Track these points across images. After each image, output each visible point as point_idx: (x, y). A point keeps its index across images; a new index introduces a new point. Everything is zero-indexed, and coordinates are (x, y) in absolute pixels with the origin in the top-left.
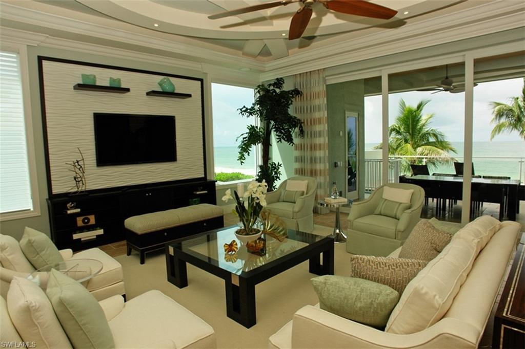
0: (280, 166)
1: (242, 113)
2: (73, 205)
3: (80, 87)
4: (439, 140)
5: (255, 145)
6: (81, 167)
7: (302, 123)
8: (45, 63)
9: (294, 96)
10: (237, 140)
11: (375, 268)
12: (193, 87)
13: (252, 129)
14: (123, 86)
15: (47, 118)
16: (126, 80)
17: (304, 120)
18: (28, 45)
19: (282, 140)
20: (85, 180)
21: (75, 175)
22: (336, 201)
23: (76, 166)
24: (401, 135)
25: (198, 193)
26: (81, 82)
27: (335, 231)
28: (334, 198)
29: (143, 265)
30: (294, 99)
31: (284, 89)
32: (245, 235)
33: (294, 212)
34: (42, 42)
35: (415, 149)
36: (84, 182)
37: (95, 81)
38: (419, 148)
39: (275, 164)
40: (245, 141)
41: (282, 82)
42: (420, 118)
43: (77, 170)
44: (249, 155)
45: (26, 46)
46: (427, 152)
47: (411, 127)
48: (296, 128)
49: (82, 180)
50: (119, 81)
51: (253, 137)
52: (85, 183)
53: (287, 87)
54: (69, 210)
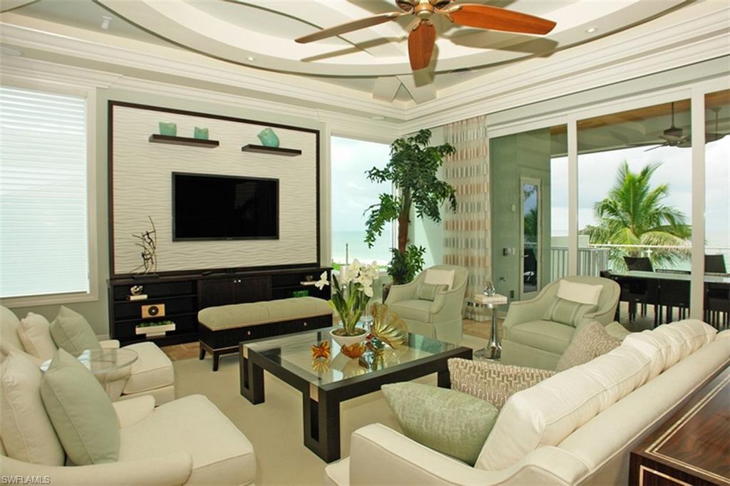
0: (423, 251)
1: (370, 176)
2: (138, 289)
3: (156, 138)
4: (676, 223)
5: (389, 221)
6: (152, 240)
7: (454, 191)
8: (115, 108)
9: (444, 154)
10: (364, 214)
11: (482, 378)
12: (305, 142)
13: (386, 199)
14: (211, 138)
15: (114, 177)
16: (215, 129)
17: (458, 187)
18: (97, 88)
19: (424, 214)
20: (156, 259)
21: (142, 250)
22: (490, 299)
23: (145, 240)
24: (617, 215)
25: (306, 284)
26: (158, 133)
27: (489, 344)
28: (488, 296)
29: (216, 372)
30: (444, 158)
31: (430, 146)
32: (344, 336)
33: (430, 314)
34: (114, 83)
35: (638, 235)
36: (154, 260)
37: (175, 131)
38: (643, 235)
39: (416, 249)
40: (376, 215)
41: (427, 135)
42: (645, 191)
43: (146, 245)
44: (380, 235)
45: (95, 89)
46: (655, 240)
47: (631, 204)
48: (446, 199)
49: (151, 258)
50: (206, 132)
51: (386, 209)
52: (156, 262)
53: (435, 141)
54: (132, 295)
